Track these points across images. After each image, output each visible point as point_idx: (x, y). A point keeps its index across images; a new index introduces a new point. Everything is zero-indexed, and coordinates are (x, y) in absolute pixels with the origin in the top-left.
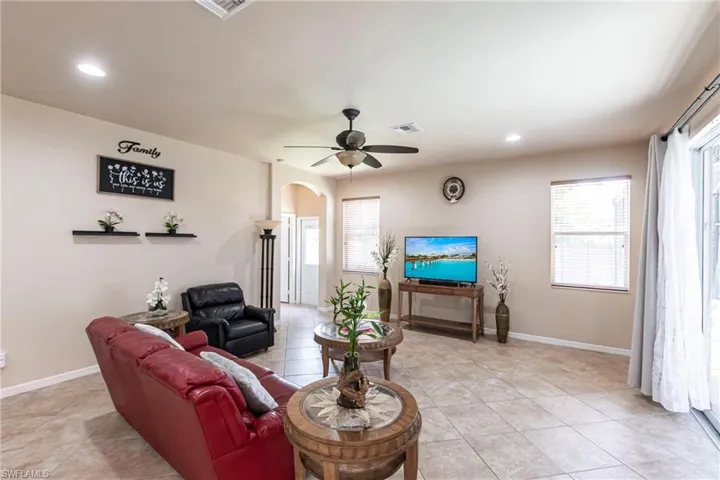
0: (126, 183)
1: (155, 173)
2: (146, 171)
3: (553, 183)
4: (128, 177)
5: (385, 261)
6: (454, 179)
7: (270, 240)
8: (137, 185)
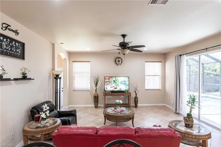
0: (5, 49)
1: (17, 44)
2: (14, 42)
3: (146, 62)
4: (6, 45)
5: (96, 86)
6: (119, 58)
7: (59, 80)
8: (10, 51)
